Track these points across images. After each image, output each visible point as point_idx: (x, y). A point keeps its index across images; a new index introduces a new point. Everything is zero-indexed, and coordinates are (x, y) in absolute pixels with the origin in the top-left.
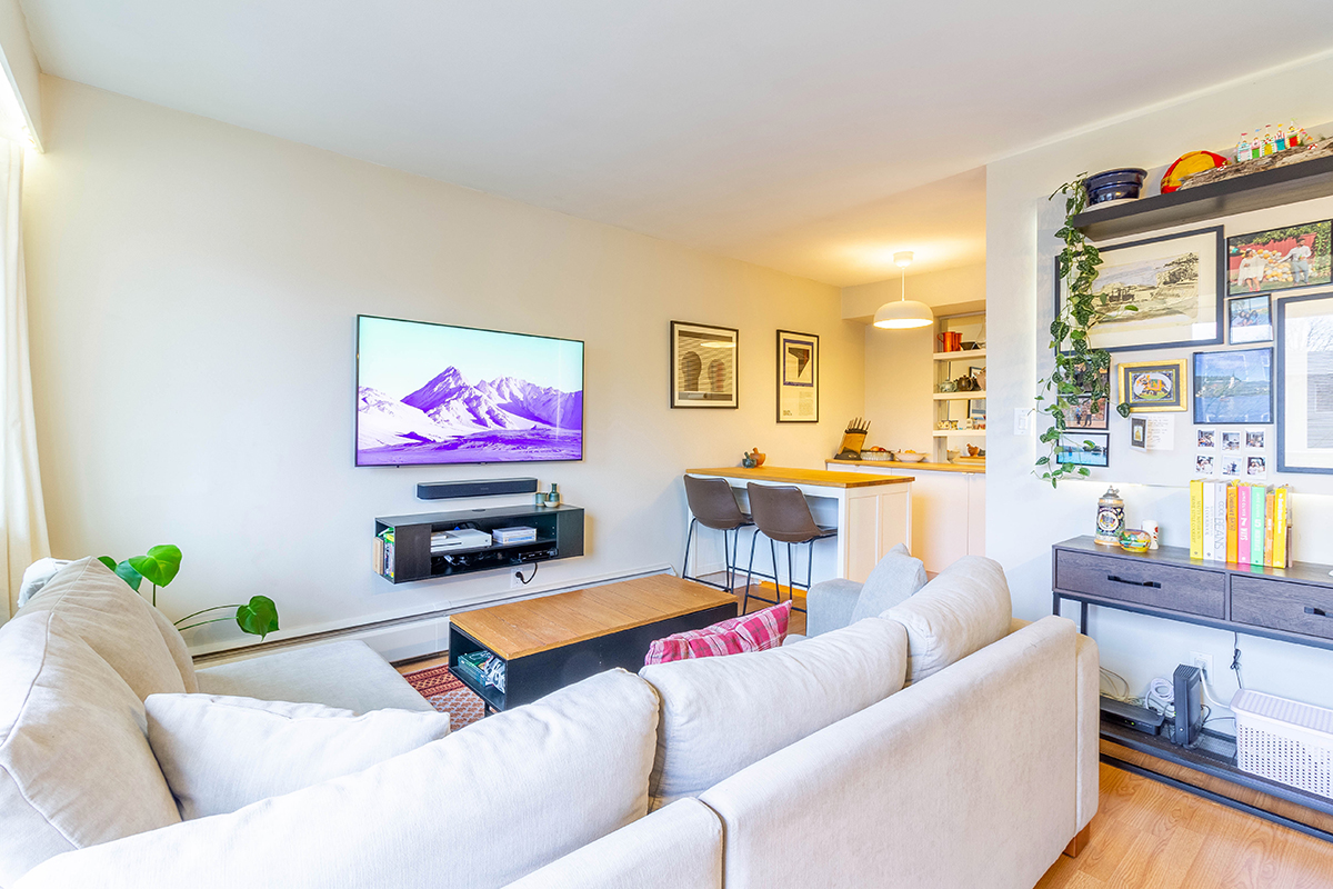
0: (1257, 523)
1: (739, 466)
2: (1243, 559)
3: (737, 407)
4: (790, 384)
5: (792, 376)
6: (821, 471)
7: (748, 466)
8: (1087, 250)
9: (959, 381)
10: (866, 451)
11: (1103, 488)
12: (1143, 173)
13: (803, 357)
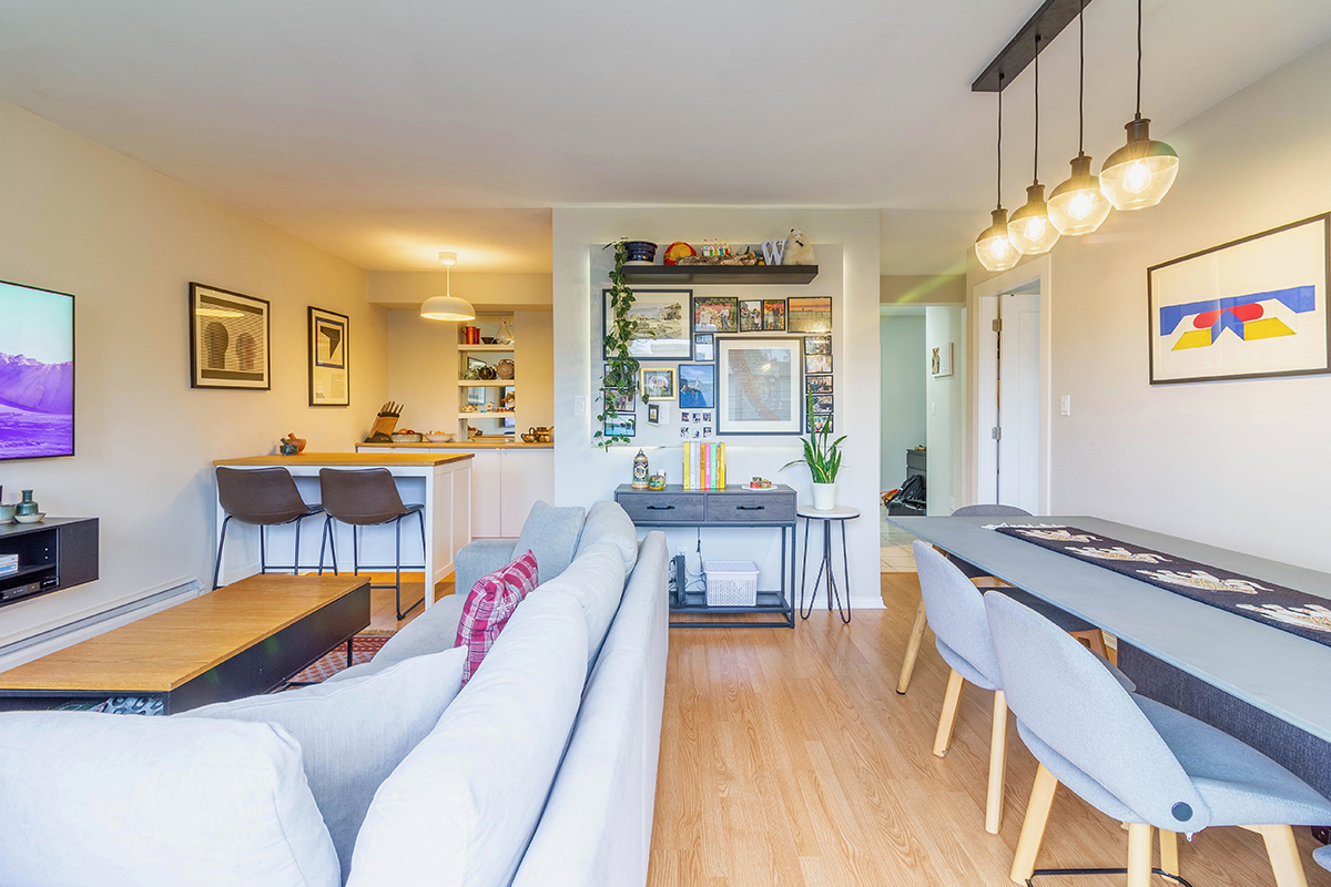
0: (714, 464)
1: (273, 454)
2: (708, 486)
3: (269, 389)
4: (324, 365)
5: (324, 357)
6: (352, 455)
7: (289, 454)
8: (626, 290)
9: (481, 371)
10: (397, 434)
11: (636, 450)
12: (656, 246)
13: (335, 337)
